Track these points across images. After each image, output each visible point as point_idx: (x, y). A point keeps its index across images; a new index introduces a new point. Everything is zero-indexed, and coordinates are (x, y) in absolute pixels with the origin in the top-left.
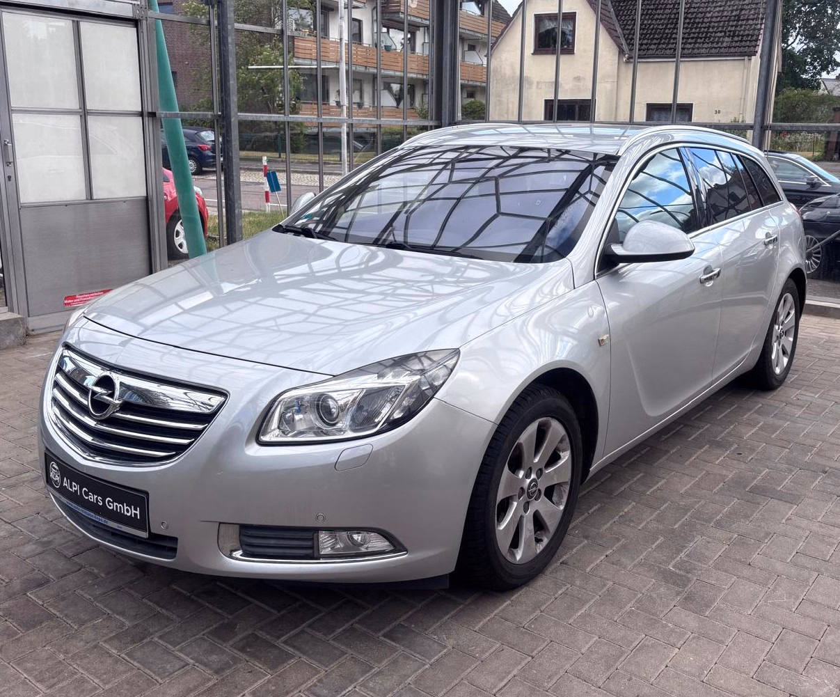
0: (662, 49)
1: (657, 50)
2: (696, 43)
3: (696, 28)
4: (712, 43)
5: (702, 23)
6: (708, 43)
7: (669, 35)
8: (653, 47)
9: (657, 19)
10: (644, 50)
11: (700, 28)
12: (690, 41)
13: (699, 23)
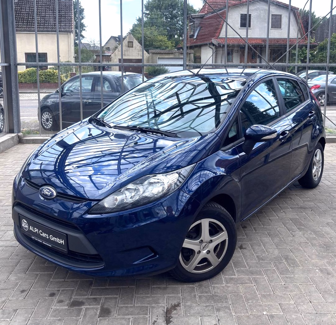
0: (29, 27)
1: (26, 28)
2: (44, 25)
3: (43, 19)
4: (52, 26)
5: (45, 17)
6: (51, 26)
7: (31, 21)
8: (24, 26)
9: (23, 14)
10: (20, 28)
11: (45, 19)
12: (41, 24)
13: (43, 17)
